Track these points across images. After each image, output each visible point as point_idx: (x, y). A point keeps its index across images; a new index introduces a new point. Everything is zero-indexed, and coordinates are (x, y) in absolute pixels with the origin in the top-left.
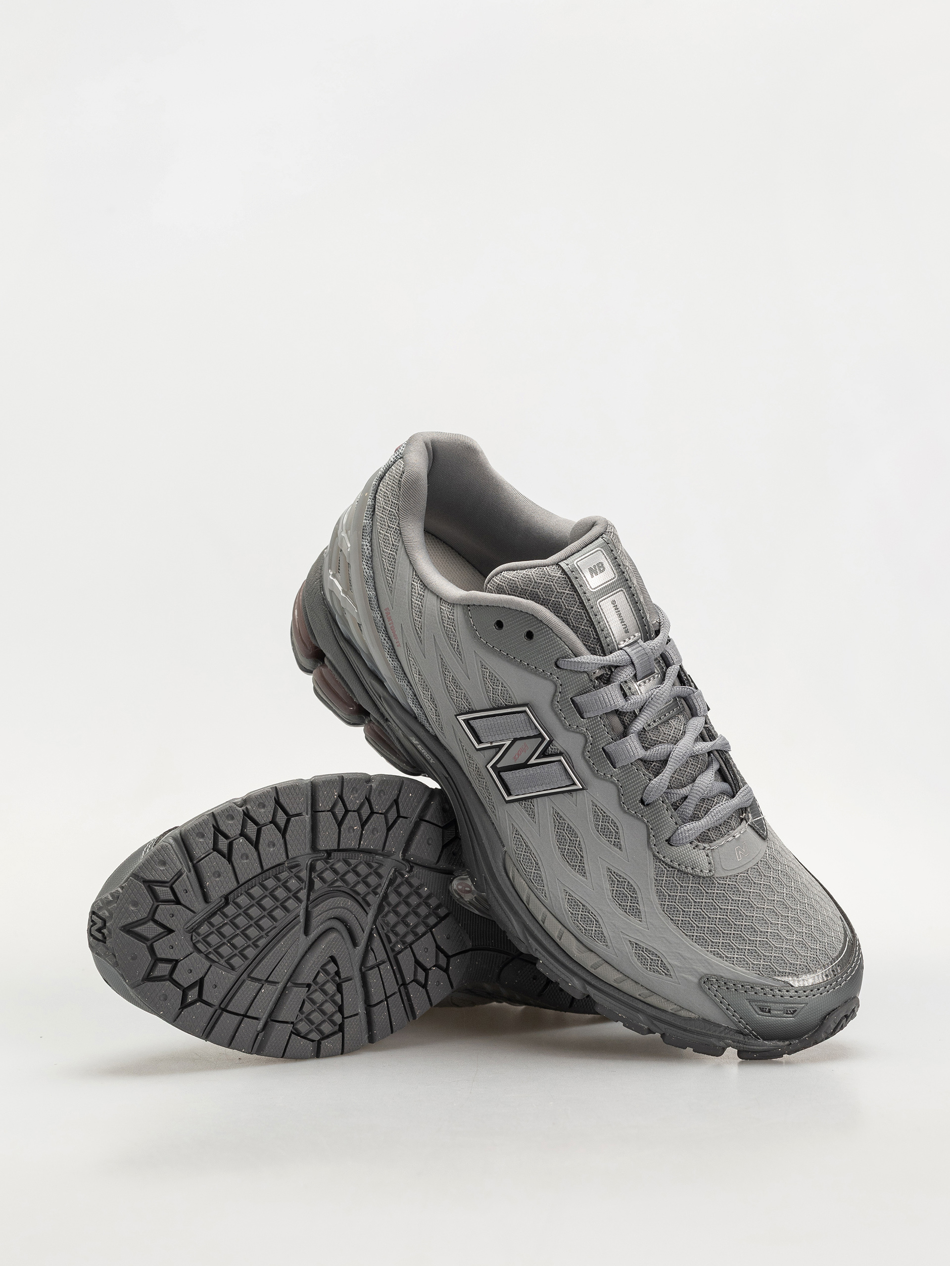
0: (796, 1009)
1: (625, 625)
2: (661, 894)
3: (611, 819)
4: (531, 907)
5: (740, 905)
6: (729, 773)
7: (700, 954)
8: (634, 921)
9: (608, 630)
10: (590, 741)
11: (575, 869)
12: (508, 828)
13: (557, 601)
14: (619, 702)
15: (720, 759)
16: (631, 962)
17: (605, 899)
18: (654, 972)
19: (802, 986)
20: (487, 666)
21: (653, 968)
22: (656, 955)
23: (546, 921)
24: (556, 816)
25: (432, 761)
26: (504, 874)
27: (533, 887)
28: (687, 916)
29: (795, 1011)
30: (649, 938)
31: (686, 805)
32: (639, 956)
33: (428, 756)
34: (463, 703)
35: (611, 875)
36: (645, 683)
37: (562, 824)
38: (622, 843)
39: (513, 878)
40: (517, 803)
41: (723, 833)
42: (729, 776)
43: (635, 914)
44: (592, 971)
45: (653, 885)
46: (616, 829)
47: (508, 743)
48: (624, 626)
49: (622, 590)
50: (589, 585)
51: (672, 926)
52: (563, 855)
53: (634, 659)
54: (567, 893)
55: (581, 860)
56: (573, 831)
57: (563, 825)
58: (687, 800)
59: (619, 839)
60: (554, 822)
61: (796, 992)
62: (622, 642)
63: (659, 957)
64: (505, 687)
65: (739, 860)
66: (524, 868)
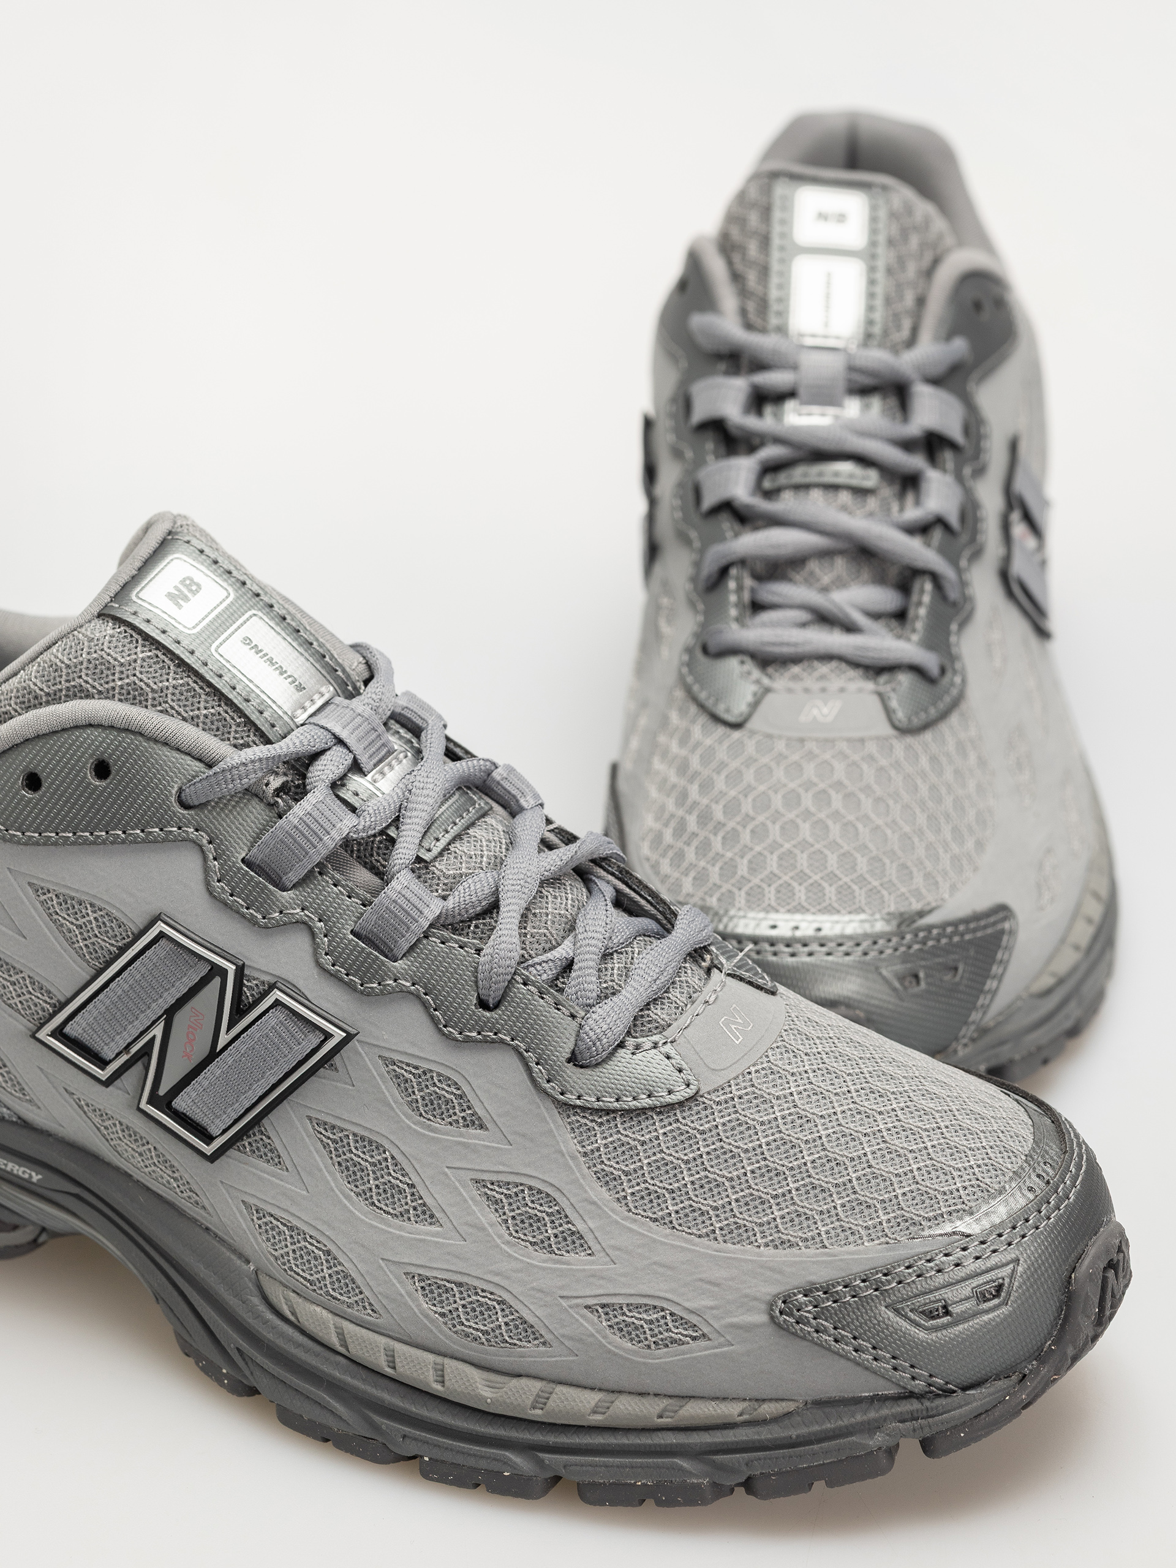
0: (1001, 1281)
1: (290, 676)
2: (608, 1179)
3: (435, 1075)
4: (355, 1351)
5: (783, 1128)
6: (641, 896)
7: (746, 1261)
8: (577, 1260)
9: (258, 696)
10: (320, 929)
11: (409, 1219)
12: (238, 1215)
13: (128, 684)
14: (346, 824)
15: (610, 878)
16: (610, 1351)
17: (497, 1246)
18: (667, 1346)
19: (987, 1227)
20: (46, 885)
21: (662, 1340)
22: (655, 1307)
23: (397, 1360)
24: (323, 1132)
25: (36, 1178)
26: (270, 1316)
27: (341, 1306)
28: (682, 1198)
29: (999, 1288)
30: (623, 1279)
31: (579, 977)
32: (621, 1329)
33: (24, 1172)
34: (37, 1000)
35: (489, 1192)
36: (382, 773)
37: (342, 1141)
38: (481, 1112)
39: (294, 1313)
40: (232, 1152)
41: (681, 1004)
42: (643, 902)
43: (572, 1247)
44: (537, 1414)
45: (584, 1167)
46: (455, 1091)
47: (158, 1031)
48: (290, 680)
49: (255, 615)
50: (180, 623)
51: (660, 1232)
52: (373, 1204)
53: (337, 730)
54: (414, 1277)
55: (413, 1194)
56: (370, 1142)
57: (345, 1141)
58: (575, 967)
59: (469, 1108)
60: (325, 1147)
61: (983, 1243)
62: (299, 711)
63: (663, 1310)
64: (101, 910)
65: (737, 1042)
66: (305, 1279)
